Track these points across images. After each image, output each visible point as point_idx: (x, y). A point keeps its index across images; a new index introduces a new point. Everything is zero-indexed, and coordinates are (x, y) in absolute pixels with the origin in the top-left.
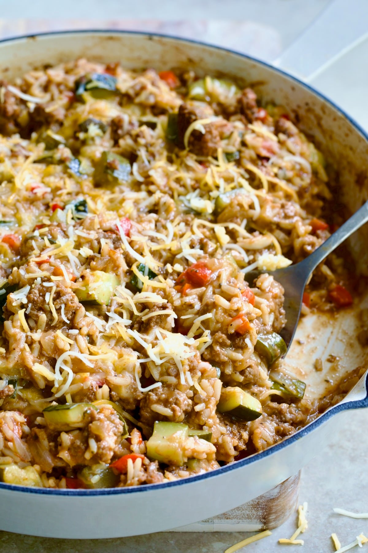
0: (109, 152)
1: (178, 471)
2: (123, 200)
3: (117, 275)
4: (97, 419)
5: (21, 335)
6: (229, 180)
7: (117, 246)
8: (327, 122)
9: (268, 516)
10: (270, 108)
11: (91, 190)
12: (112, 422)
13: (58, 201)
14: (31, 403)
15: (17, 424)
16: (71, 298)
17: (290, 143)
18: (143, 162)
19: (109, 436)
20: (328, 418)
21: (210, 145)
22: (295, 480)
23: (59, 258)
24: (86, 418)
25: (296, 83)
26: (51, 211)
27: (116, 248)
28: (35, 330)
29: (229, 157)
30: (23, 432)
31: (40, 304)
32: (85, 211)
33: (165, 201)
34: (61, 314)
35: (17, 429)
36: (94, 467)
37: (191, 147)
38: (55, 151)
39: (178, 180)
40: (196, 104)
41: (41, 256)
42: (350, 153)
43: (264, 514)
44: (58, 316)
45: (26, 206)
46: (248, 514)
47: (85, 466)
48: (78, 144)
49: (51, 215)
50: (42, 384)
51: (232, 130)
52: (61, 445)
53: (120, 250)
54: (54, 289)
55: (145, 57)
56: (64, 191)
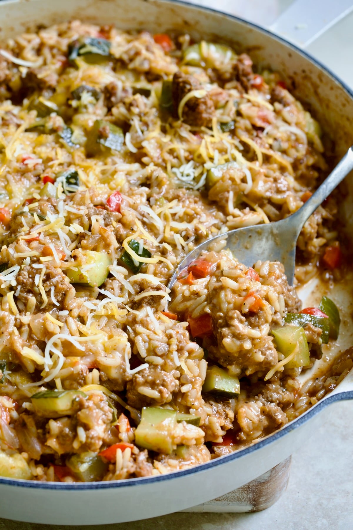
0: (102, 120)
1: (168, 460)
2: (115, 172)
3: (108, 253)
4: (86, 406)
5: (10, 318)
6: (223, 151)
7: (108, 222)
8: (324, 91)
9: (258, 498)
10: (266, 74)
11: (83, 161)
12: (102, 409)
13: (49, 173)
14: (20, 387)
15: (5, 410)
16: (61, 279)
17: (286, 112)
18: (137, 132)
19: (98, 424)
20: (321, 410)
21: (205, 115)
22: (286, 464)
23: (49, 235)
24: (74, 405)
25: (293, 49)
26: (41, 182)
27: (106, 225)
28: (24, 313)
29: (224, 127)
30: (11, 418)
31: (29, 286)
32: (76, 184)
33: (157, 175)
34: (50, 297)
35: (5, 415)
36: (83, 455)
37: (185, 117)
38: (47, 118)
39: (171, 152)
40: (191, 69)
41: (30, 234)
42: (347, 124)
43: (254, 497)
44: (48, 298)
45: (18, 177)
46: (238, 497)
47: (74, 454)
48: (70, 112)
49: (42, 187)
50: (31, 369)
51: (227, 98)
52: (49, 432)
53: (110, 228)
54: (44, 271)
55: (140, 18)
56: (56, 162)
